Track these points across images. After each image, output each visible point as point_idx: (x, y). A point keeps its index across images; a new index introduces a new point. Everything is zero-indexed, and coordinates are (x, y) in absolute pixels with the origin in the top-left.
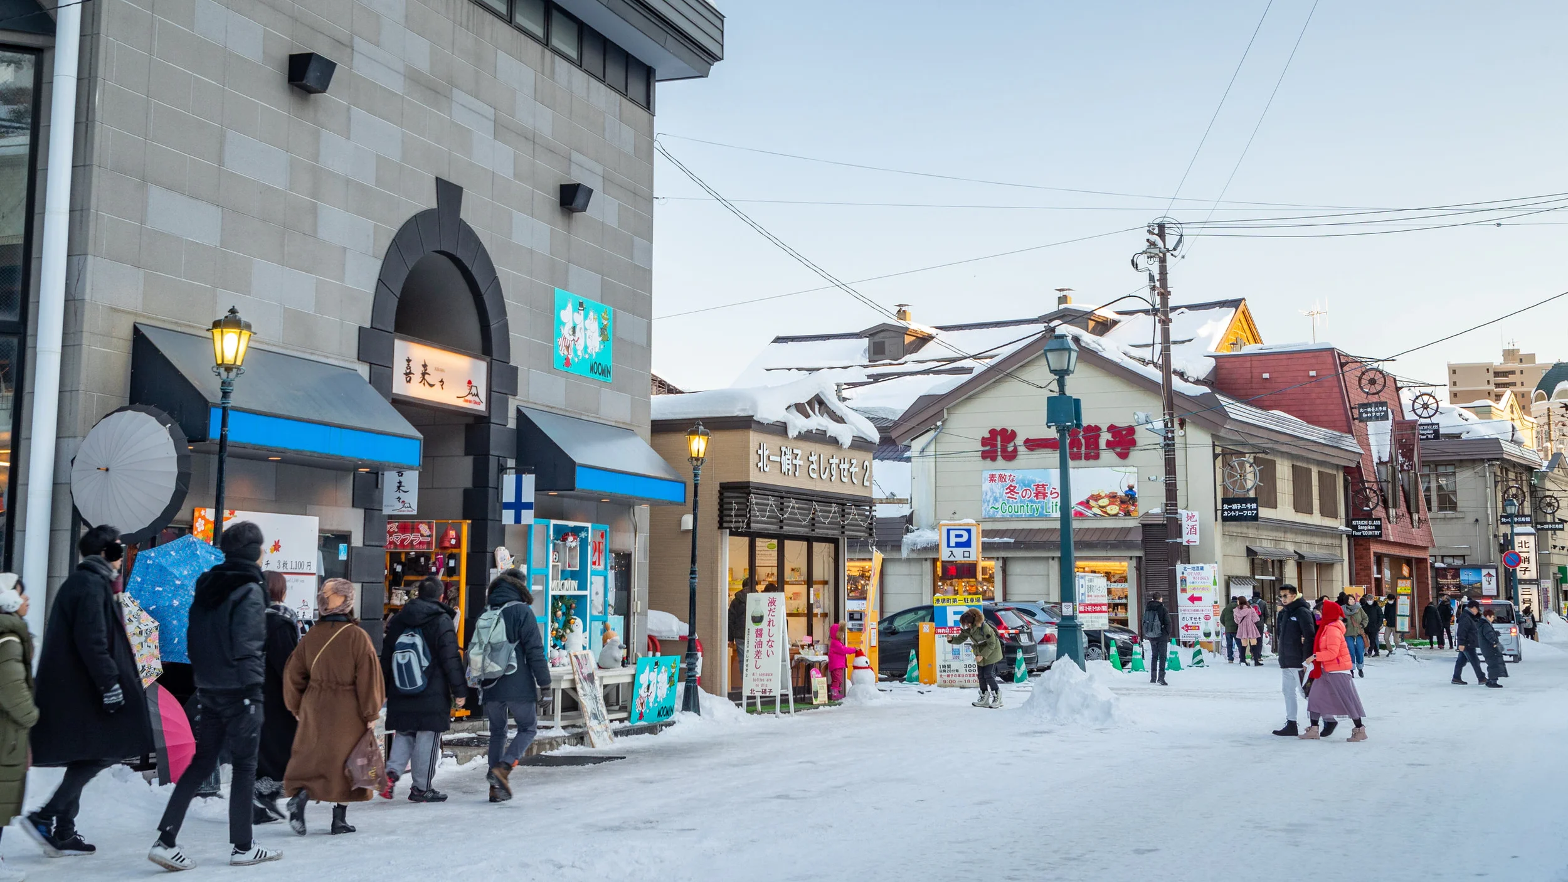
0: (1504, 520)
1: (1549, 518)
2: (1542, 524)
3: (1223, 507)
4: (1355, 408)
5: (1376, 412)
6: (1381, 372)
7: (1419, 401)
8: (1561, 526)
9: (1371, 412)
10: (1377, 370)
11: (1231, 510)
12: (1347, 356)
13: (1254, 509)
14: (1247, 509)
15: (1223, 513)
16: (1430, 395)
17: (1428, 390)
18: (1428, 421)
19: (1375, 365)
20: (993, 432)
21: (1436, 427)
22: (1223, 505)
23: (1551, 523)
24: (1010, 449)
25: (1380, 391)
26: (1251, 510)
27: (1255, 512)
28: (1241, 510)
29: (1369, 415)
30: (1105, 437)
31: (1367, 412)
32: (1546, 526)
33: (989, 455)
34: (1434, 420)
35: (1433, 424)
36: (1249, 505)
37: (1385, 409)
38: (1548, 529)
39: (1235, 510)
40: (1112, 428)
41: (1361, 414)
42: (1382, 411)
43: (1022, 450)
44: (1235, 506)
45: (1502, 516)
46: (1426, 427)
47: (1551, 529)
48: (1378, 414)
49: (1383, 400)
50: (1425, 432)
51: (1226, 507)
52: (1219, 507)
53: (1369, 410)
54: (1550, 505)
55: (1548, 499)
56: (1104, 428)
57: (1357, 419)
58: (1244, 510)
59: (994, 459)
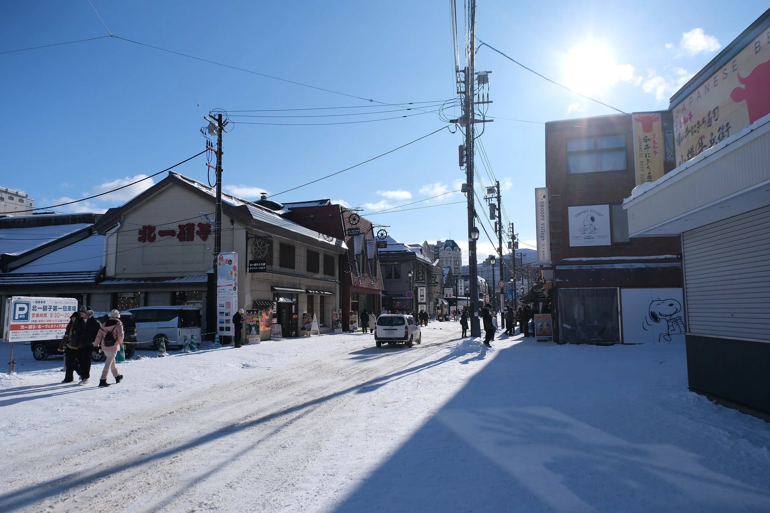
0: (416, 282)
1: (433, 282)
2: (431, 284)
3: (250, 265)
4: (347, 230)
5: (355, 232)
6: (358, 215)
7: (380, 232)
8: (436, 284)
9: (353, 232)
10: (356, 214)
11: (253, 266)
12: (345, 208)
13: (264, 266)
14: (261, 266)
15: (250, 268)
16: (384, 230)
17: (383, 228)
18: (383, 240)
19: (355, 212)
20: (145, 227)
21: (386, 243)
22: (250, 264)
23: (434, 283)
24: (152, 236)
25: (357, 223)
26: (263, 266)
27: (264, 267)
28: (258, 266)
29: (352, 233)
30: (197, 229)
31: (351, 232)
32: (432, 285)
33: (142, 239)
34: (385, 240)
35: (385, 242)
36: (262, 264)
37: (358, 231)
38: (432, 286)
39: (255, 267)
40: (200, 225)
41: (349, 233)
42: (357, 232)
43: (158, 237)
44: (255, 265)
45: (415, 280)
46: (382, 243)
47: (433, 286)
48: (356, 233)
49: (358, 227)
50: (382, 245)
51: (251, 265)
52: (248, 265)
53: (352, 231)
54: (433, 277)
55: (433, 275)
56: (196, 224)
57: (347, 235)
58: (260, 266)
59: (144, 241)
